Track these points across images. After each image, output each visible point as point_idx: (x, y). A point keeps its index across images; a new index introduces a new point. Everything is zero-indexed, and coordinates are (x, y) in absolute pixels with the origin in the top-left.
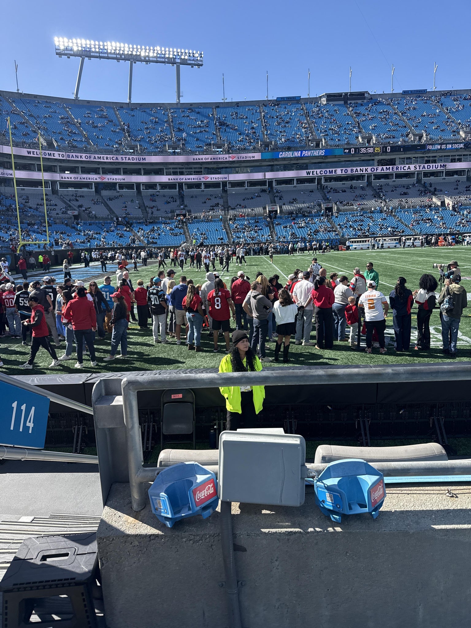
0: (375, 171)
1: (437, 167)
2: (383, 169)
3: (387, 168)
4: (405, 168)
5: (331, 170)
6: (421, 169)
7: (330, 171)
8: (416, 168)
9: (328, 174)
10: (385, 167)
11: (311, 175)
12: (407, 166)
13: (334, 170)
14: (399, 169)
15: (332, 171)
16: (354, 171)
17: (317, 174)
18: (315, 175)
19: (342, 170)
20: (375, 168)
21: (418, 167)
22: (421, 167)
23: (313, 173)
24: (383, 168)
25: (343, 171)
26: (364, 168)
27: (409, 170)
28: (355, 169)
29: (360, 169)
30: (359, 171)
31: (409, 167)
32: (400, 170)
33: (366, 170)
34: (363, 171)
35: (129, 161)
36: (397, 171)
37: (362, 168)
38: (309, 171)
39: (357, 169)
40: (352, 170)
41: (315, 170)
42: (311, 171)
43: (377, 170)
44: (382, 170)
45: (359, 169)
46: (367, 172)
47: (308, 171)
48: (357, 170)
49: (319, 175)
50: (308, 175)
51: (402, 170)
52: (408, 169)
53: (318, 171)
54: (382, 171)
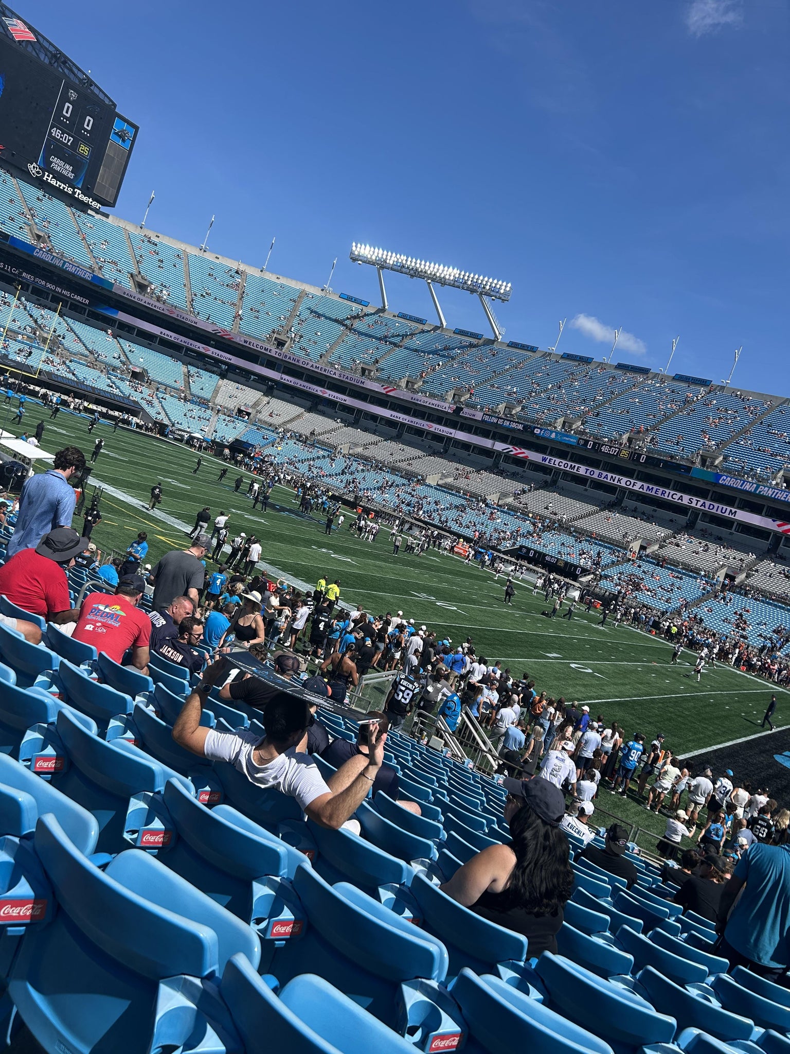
0: (630, 487)
1: (723, 511)
2: (642, 487)
3: (648, 487)
4: (674, 497)
5: (573, 464)
6: (698, 506)
7: (571, 465)
8: (692, 502)
9: (568, 469)
10: (646, 485)
11: (547, 463)
12: (679, 494)
13: (577, 465)
14: (666, 495)
15: (575, 466)
16: (603, 476)
17: (554, 464)
18: (552, 465)
19: (587, 470)
20: (633, 481)
21: (694, 502)
22: (700, 504)
23: (550, 461)
24: (643, 485)
25: (589, 472)
26: (618, 477)
27: (680, 501)
28: (605, 473)
29: (612, 477)
30: (609, 478)
31: (682, 496)
32: (666, 497)
33: (619, 480)
34: (614, 481)
35: (347, 380)
36: (663, 496)
37: (614, 476)
38: (547, 457)
39: (607, 475)
40: (600, 475)
41: (554, 459)
42: (549, 457)
43: (634, 485)
44: (640, 488)
45: (610, 475)
46: (619, 484)
47: (545, 456)
48: (606, 477)
49: (557, 466)
50: (543, 462)
51: (670, 498)
52: (679, 499)
53: (558, 460)
54: (641, 490)
